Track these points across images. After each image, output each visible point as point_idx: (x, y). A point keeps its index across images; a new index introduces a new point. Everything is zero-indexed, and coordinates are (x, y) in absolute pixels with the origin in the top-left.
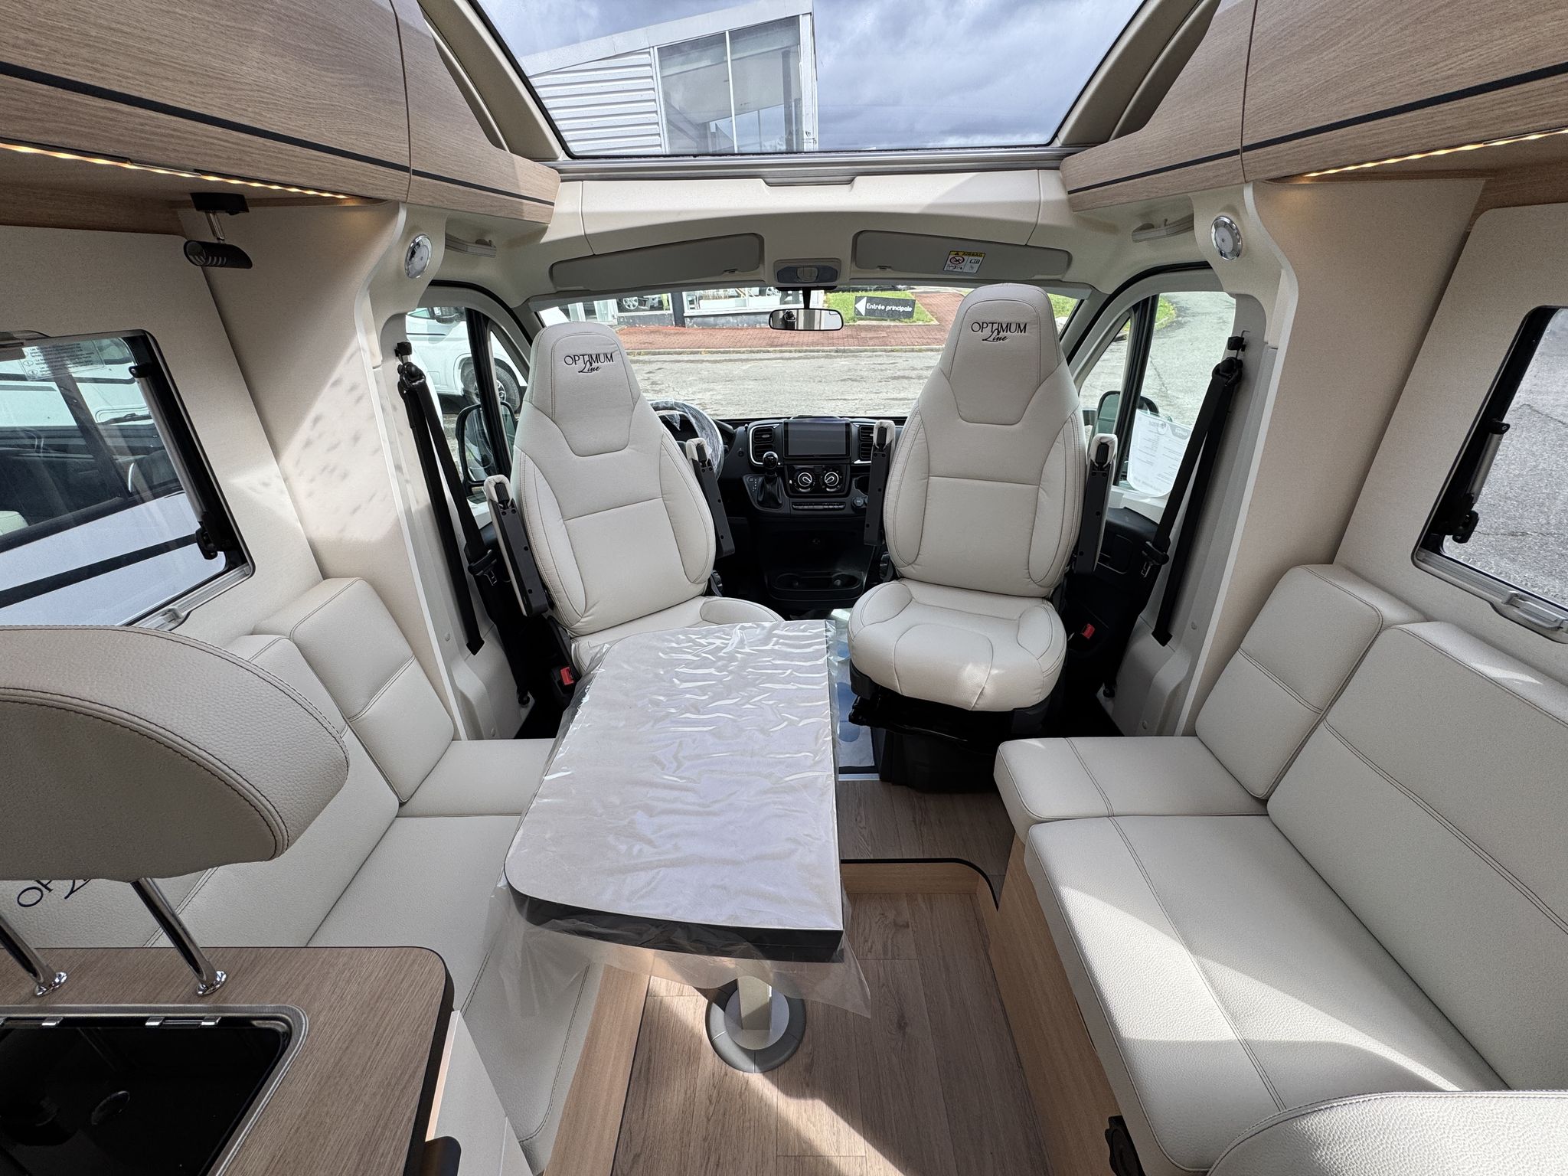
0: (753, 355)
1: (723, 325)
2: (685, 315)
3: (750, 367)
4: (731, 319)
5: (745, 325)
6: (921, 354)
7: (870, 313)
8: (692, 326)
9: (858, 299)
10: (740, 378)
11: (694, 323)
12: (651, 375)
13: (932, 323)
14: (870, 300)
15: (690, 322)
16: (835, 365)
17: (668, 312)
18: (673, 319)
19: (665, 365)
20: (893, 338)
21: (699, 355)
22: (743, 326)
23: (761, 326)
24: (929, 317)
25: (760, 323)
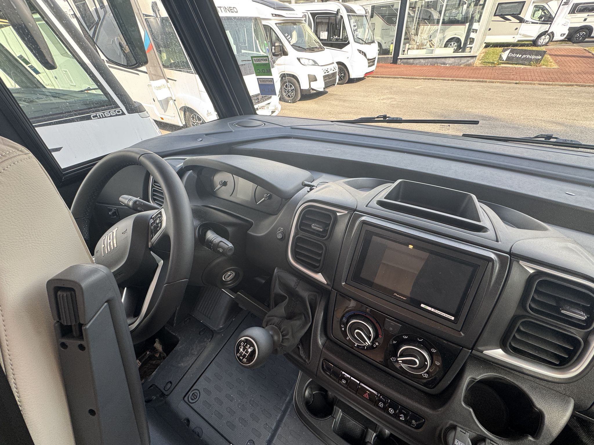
1: (417, 64)
2: (398, 58)
4: (422, 60)
5: (429, 64)
7: (509, 60)
8: (401, 64)
9: (504, 51)
11: (402, 62)
14: (513, 51)
15: (400, 62)
17: (390, 56)
20: (520, 75)
22: (427, 65)
23: (437, 65)
24: (552, 63)
25: (438, 63)
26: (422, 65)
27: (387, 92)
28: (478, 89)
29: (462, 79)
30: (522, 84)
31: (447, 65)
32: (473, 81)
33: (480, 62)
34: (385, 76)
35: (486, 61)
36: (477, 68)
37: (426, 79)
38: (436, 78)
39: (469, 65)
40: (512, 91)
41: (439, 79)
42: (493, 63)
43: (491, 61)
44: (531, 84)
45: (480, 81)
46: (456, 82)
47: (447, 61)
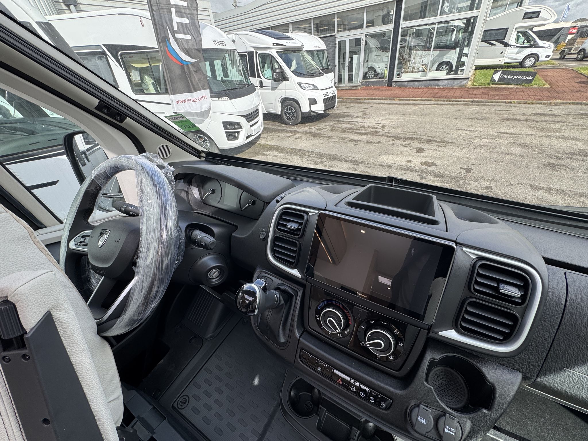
0: (422, 102)
1: (411, 86)
2: (393, 81)
3: (418, 108)
6: (532, 106)
7: (501, 81)
8: (395, 86)
10: (410, 114)
11: (397, 85)
12: (365, 109)
13: (545, 86)
14: (503, 73)
16: (469, 110)
17: (385, 79)
18: (387, 83)
19: (375, 105)
20: (514, 95)
21: (394, 101)
22: (422, 87)
23: (431, 87)
24: (543, 83)
25: (431, 85)
26: (416, 87)
30: (517, 103)
31: (441, 87)
33: (473, 83)
34: (381, 98)
36: (470, 89)
39: (462, 86)
41: (434, 100)
44: (527, 103)
47: (441, 83)
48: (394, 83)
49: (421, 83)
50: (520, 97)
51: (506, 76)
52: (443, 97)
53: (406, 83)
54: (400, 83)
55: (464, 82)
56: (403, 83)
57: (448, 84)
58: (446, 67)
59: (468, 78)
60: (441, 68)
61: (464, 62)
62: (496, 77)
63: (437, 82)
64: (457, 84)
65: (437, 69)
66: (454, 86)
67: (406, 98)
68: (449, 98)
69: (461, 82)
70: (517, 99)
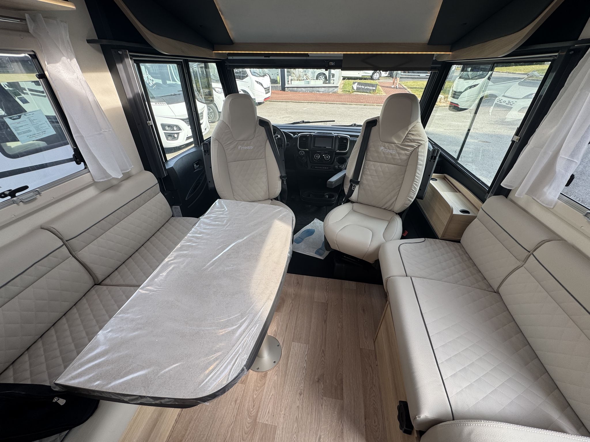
1: (300, 91)
2: (285, 86)
4: (303, 89)
5: (308, 92)
7: (358, 89)
8: (288, 91)
9: (354, 83)
10: (302, 113)
11: (289, 90)
14: (359, 84)
15: (287, 90)
18: (281, 88)
22: (307, 92)
23: (314, 92)
24: (382, 92)
25: (314, 91)
26: (303, 92)
27: (285, 113)
28: (343, 109)
29: (332, 102)
30: (368, 105)
31: (321, 93)
32: (340, 104)
33: (341, 90)
34: (279, 100)
35: (345, 90)
36: (341, 95)
37: (308, 103)
38: (315, 102)
39: (335, 93)
40: (363, 110)
41: (318, 103)
42: (349, 91)
43: (348, 90)
44: (372, 105)
45: (344, 104)
46: (329, 104)
47: (320, 89)
48: (287, 88)
49: (306, 89)
50: (369, 101)
51: (360, 87)
52: (323, 101)
53: (296, 88)
54: (291, 88)
55: (336, 90)
56: (294, 89)
57: (325, 91)
58: (322, 77)
59: (338, 87)
60: (319, 78)
61: (334, 74)
62: (355, 86)
63: (317, 89)
64: (331, 91)
65: (317, 78)
66: (330, 92)
67: (297, 101)
68: (327, 101)
69: (334, 90)
70: (368, 103)
